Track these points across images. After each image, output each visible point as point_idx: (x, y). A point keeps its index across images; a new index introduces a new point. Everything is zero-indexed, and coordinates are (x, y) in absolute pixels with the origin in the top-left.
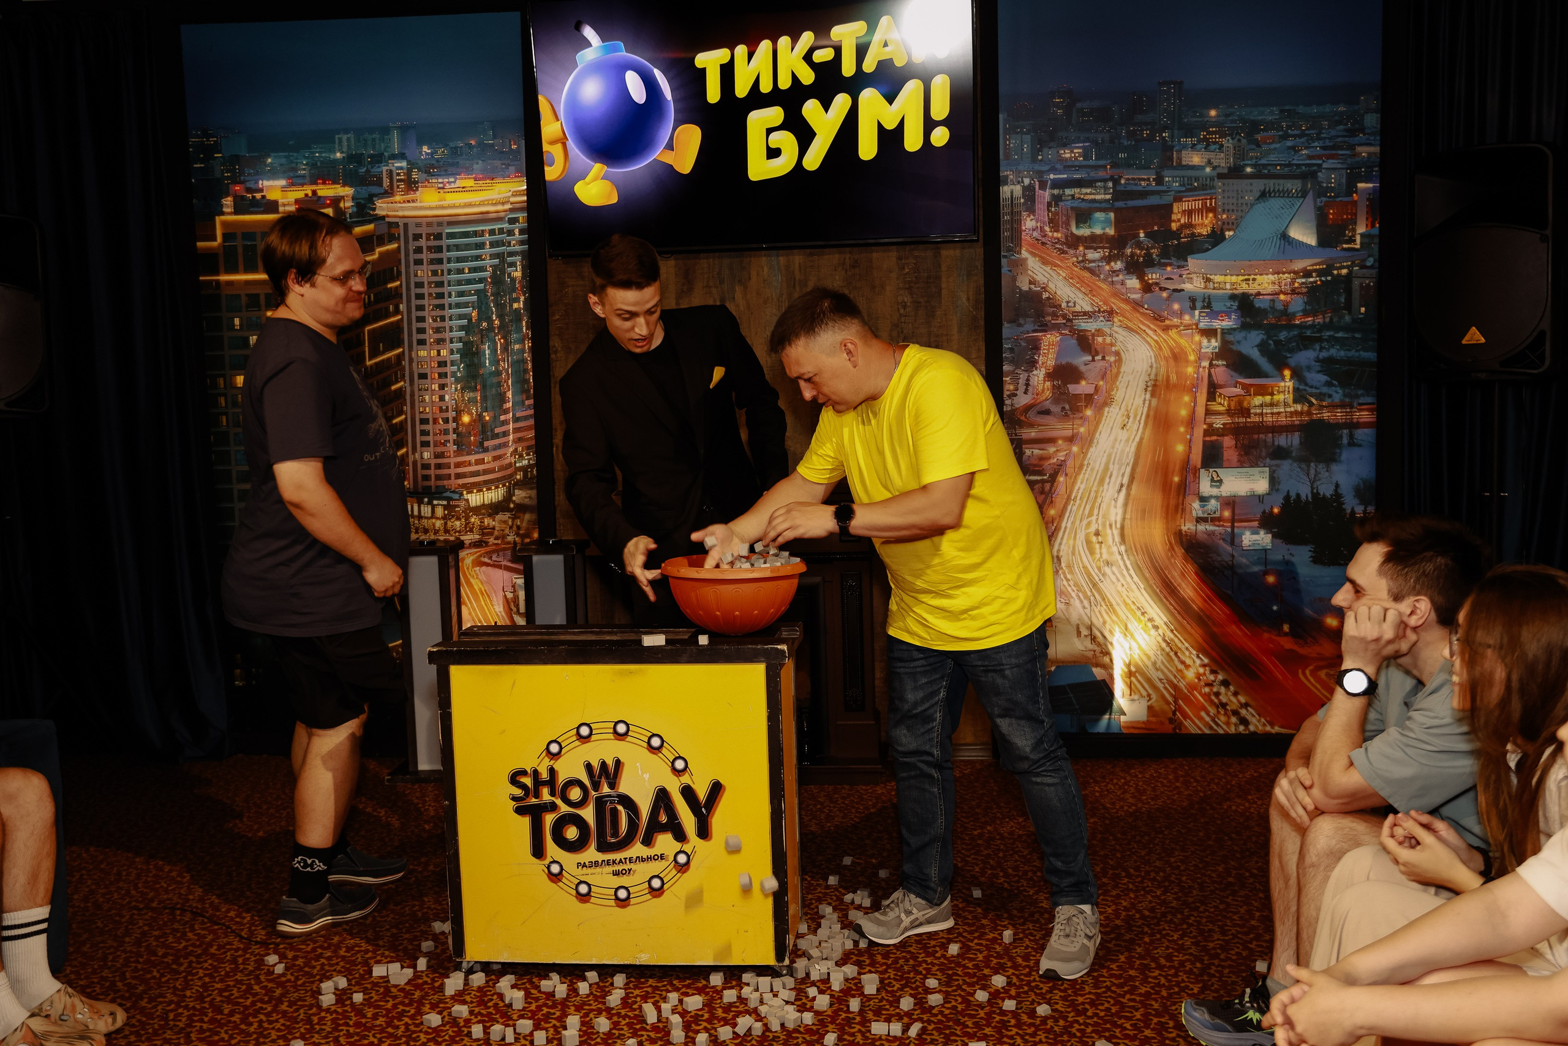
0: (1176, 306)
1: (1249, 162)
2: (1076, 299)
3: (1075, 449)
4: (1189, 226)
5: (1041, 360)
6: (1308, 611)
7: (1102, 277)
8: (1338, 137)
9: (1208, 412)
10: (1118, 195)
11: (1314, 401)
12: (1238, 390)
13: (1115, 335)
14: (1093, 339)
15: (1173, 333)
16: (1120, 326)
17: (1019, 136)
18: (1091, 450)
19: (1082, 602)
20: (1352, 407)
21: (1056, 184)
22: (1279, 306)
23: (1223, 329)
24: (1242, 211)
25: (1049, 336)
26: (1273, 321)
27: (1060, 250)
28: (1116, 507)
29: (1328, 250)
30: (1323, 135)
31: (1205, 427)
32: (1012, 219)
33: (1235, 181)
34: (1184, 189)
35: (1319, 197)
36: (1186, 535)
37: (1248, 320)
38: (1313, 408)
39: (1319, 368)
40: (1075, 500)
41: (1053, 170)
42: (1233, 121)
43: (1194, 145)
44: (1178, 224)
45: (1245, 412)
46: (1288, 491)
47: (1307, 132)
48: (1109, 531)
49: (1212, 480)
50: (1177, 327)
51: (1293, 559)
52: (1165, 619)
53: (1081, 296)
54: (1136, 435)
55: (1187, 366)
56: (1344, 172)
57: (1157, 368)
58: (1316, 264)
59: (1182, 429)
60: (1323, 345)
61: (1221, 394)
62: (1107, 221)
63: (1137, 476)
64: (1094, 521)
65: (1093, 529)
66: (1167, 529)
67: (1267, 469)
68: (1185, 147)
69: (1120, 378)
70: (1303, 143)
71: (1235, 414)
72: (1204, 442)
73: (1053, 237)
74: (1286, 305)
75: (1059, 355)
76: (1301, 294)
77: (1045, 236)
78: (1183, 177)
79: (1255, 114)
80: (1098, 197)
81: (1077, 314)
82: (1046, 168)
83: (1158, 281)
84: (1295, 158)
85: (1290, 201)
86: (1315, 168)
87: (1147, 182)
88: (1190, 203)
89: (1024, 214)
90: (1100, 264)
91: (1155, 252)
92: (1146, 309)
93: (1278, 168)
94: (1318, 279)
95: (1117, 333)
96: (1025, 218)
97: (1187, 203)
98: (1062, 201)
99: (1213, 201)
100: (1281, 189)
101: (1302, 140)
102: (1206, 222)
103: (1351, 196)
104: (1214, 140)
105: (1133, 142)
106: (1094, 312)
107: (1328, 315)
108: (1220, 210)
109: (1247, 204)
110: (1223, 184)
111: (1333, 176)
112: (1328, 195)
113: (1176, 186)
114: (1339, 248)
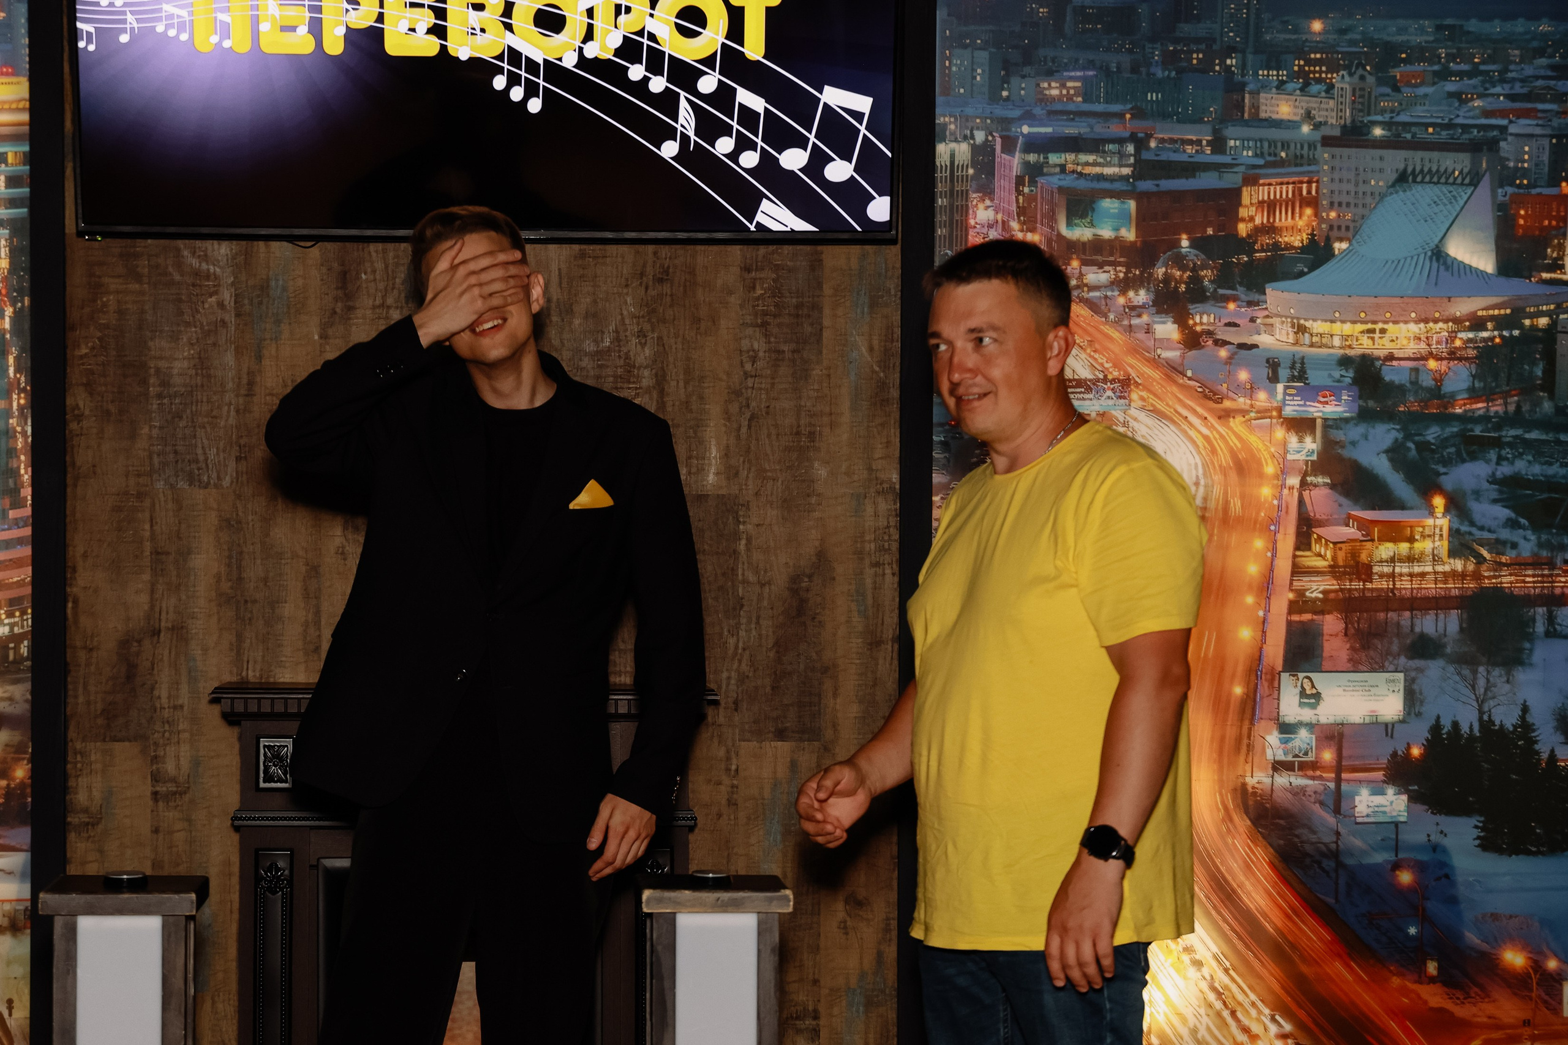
0: (1243, 376)
1: (1379, 118)
4: (1270, 229)
6: (1472, 938)
7: (1112, 316)
8: (1537, 78)
9: (1297, 570)
10: (1145, 169)
11: (1485, 553)
12: (1351, 532)
13: (1132, 423)
15: (1236, 423)
16: (1143, 408)
17: (967, 53)
20: (1552, 565)
21: (1033, 145)
22: (1427, 381)
23: (1325, 420)
24: (1364, 206)
26: (1415, 408)
29: (1515, 281)
30: (1510, 75)
31: (1291, 596)
32: (951, 206)
33: (1353, 151)
34: (1261, 162)
35: (1501, 186)
36: (1254, 794)
37: (1371, 403)
38: (1484, 567)
39: (1495, 495)
41: (1028, 117)
42: (1353, 43)
43: (1283, 83)
44: (1250, 225)
45: (1364, 571)
46: (1438, 717)
49: (1303, 694)
50: (1243, 412)
51: (1446, 842)
52: (1215, 949)
55: (1260, 485)
56: (1546, 142)
57: (1206, 486)
58: (1493, 307)
59: (1250, 600)
60: (1503, 452)
61: (1320, 537)
62: (1122, 218)
66: (1221, 782)
67: (1401, 676)
68: (1264, 86)
70: (1475, 87)
71: (1345, 573)
72: (1289, 623)
74: (1439, 379)
76: (1467, 359)
78: (1261, 140)
79: (1391, 31)
80: (1108, 171)
82: (1017, 113)
83: (1211, 328)
84: (1461, 113)
85: (1450, 192)
86: (1495, 133)
87: (1199, 148)
88: (1272, 188)
89: (974, 196)
90: (1109, 294)
91: (1207, 274)
92: (1190, 379)
93: (1431, 130)
94: (1496, 333)
95: (1135, 419)
96: (974, 203)
97: (1266, 188)
98: (1042, 174)
99: (1314, 185)
100: (1434, 169)
101: (1473, 82)
102: (1301, 223)
103: (1560, 186)
104: (1317, 75)
105: (1173, 74)
106: (1096, 381)
107: (1514, 399)
108: (1325, 203)
109: (1372, 194)
110: (1333, 156)
111: (1526, 149)
112: (1518, 182)
113: (1248, 157)
114: (1533, 280)
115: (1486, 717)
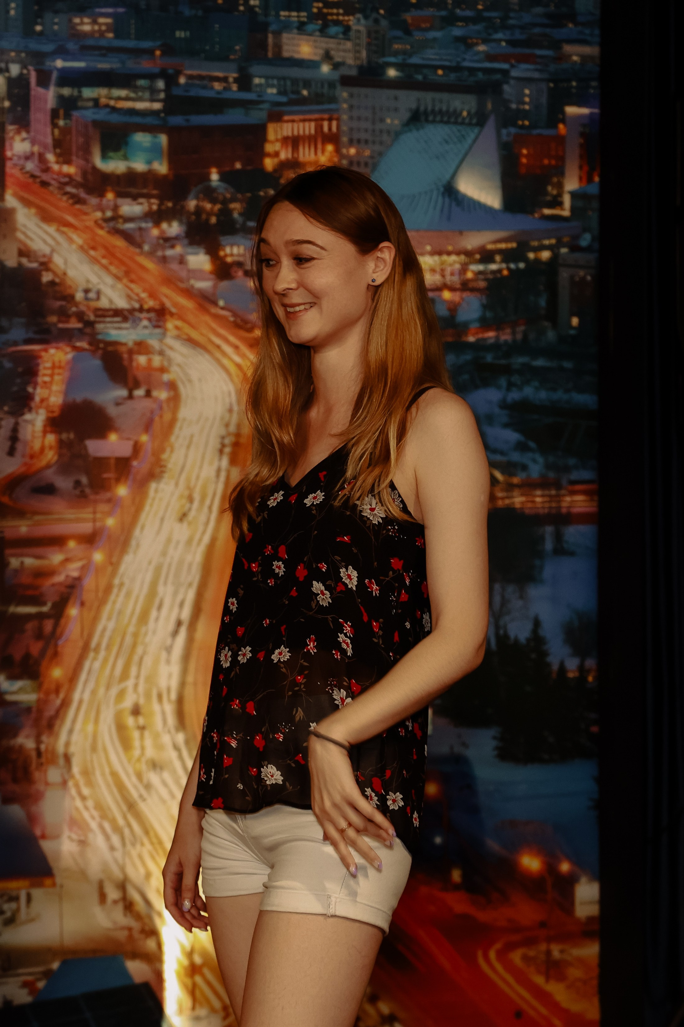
1: (392, 60)
2: (102, 287)
3: (98, 557)
4: (294, 163)
5: (39, 393)
6: (493, 844)
7: (146, 248)
8: (535, 25)
10: (174, 104)
11: (498, 476)
13: (169, 352)
14: (131, 360)
16: (178, 337)
18: (128, 559)
19: (107, 838)
20: (558, 485)
21: (66, 78)
22: (442, 311)
24: (381, 143)
25: (52, 351)
27: (72, 196)
28: (168, 662)
29: (520, 217)
30: (511, 22)
33: (370, 91)
34: (284, 99)
35: (505, 126)
38: (498, 489)
39: (506, 420)
40: (97, 650)
41: (62, 52)
43: (303, 23)
44: (276, 160)
47: (486, 14)
48: (156, 707)
51: (468, 753)
53: (109, 280)
54: (204, 532)
58: (500, 241)
60: (513, 379)
62: (155, 150)
63: (206, 606)
64: (130, 690)
65: (128, 703)
68: (286, 26)
69: (176, 430)
70: (479, 32)
73: (60, 173)
74: (453, 308)
75: (71, 384)
76: (477, 290)
77: (47, 169)
78: (284, 79)
80: (140, 105)
81: (102, 313)
83: (241, 259)
84: (467, 57)
85: (459, 131)
86: (498, 76)
87: (224, 84)
88: (296, 125)
89: (11, 128)
90: (144, 225)
91: (236, 207)
92: (222, 308)
93: (440, 72)
94: (504, 266)
95: (171, 348)
96: (11, 134)
97: (290, 125)
98: (77, 108)
99: (334, 123)
100: (444, 109)
101: (478, 27)
102: (323, 159)
103: (555, 127)
104: (335, 17)
105: (200, 13)
106: (132, 311)
107: (521, 329)
108: (345, 139)
109: (389, 132)
110: (351, 95)
111: (527, 92)
112: (520, 123)
113: (272, 94)
114: (536, 215)
115: (501, 632)
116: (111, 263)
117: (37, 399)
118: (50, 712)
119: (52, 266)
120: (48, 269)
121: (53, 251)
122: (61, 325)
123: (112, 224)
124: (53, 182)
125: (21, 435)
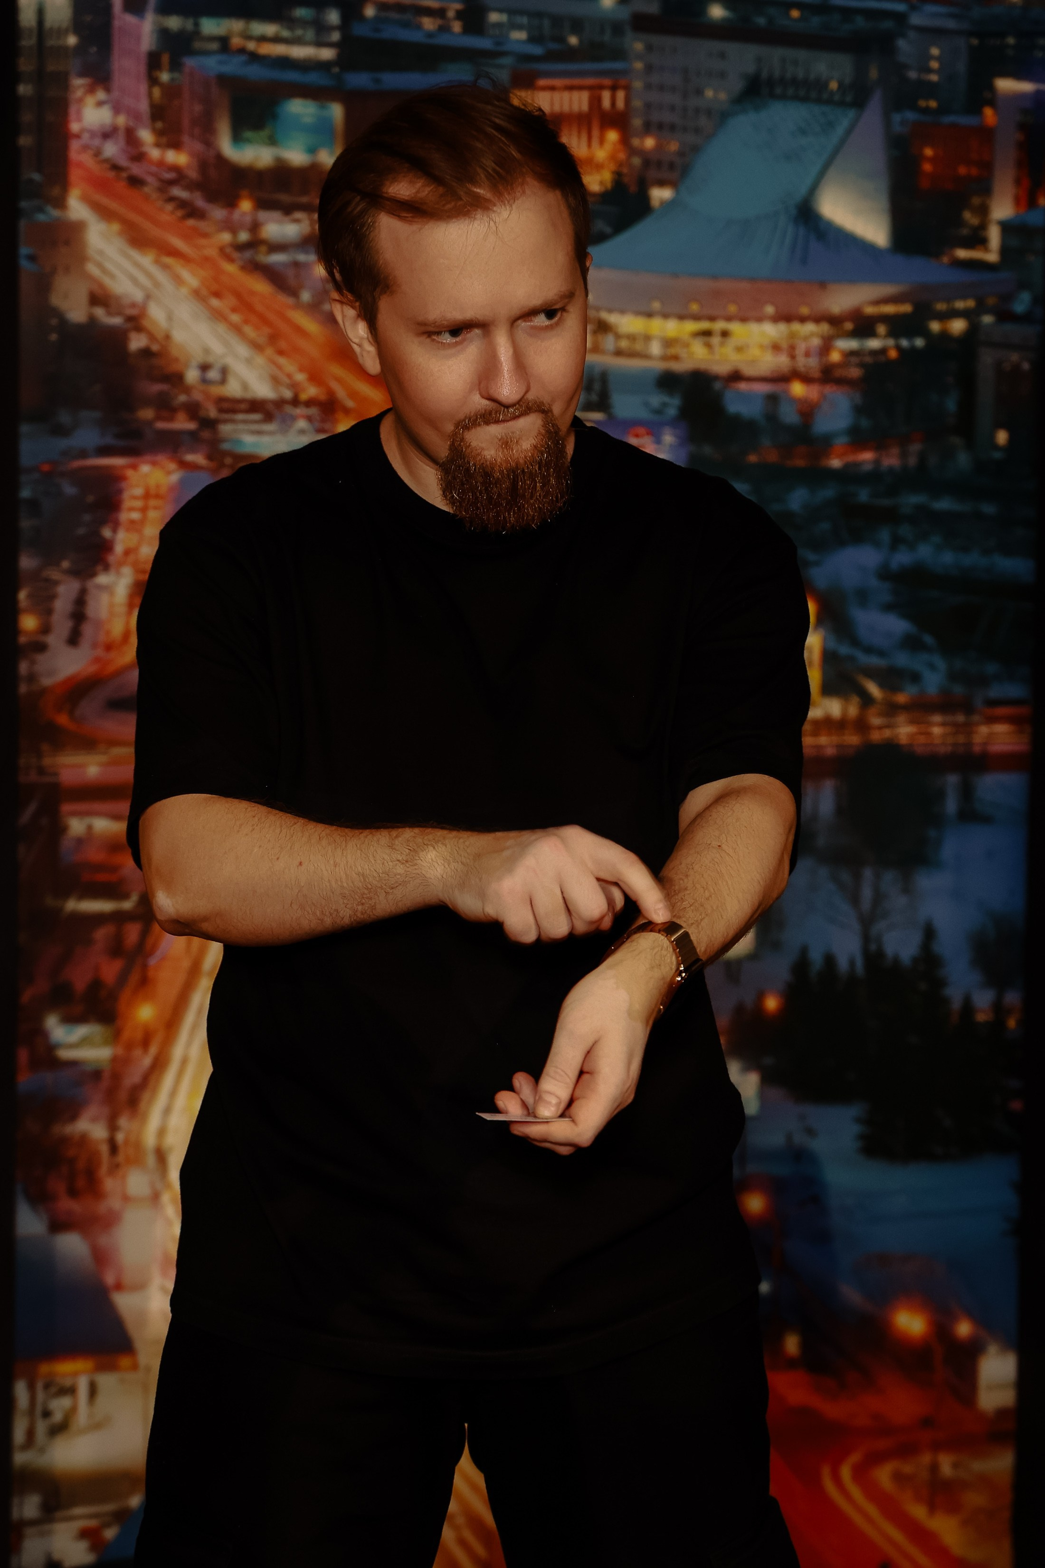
2: (230, 361)
5: (122, 540)
6: (850, 1293)
7: (306, 296)
10: (357, 51)
11: (874, 689)
20: (970, 709)
22: (789, 416)
24: (697, 131)
25: (145, 468)
26: (772, 457)
27: (182, 204)
29: (918, 261)
32: (42, 96)
33: (679, 41)
34: (537, 50)
35: (898, 108)
37: (707, 450)
38: (872, 711)
39: (888, 598)
46: (804, 948)
53: (243, 350)
56: (962, 42)
58: (886, 301)
60: (901, 531)
62: (322, 130)
73: (161, 164)
74: (808, 411)
76: (847, 382)
77: (139, 157)
78: (539, 15)
80: (298, 52)
81: (230, 406)
85: (823, 113)
86: (889, 24)
87: (439, 22)
88: (557, 95)
89: (78, 83)
90: (302, 257)
93: (795, 13)
94: (891, 342)
96: (79, 95)
97: (546, 94)
98: (191, 52)
99: (621, 95)
100: (801, 75)
102: (601, 154)
103: (978, 112)
106: (280, 403)
107: (915, 448)
108: (637, 122)
109: (709, 112)
110: (649, 48)
111: (935, 51)
112: (922, 103)
113: (518, 41)
114: (945, 259)
115: (873, 947)
116: (246, 322)
117: (119, 549)
118: (133, 1077)
119: (145, 323)
120: (139, 329)
121: (148, 297)
122: (161, 425)
123: (248, 254)
124: (150, 179)
125: (91, 610)
